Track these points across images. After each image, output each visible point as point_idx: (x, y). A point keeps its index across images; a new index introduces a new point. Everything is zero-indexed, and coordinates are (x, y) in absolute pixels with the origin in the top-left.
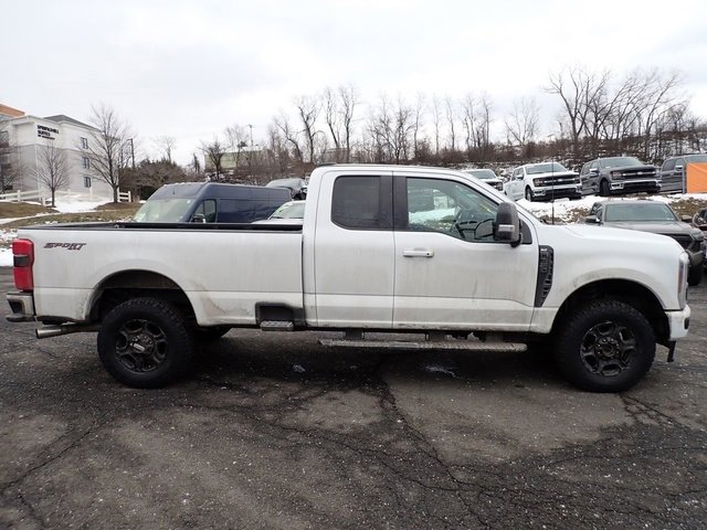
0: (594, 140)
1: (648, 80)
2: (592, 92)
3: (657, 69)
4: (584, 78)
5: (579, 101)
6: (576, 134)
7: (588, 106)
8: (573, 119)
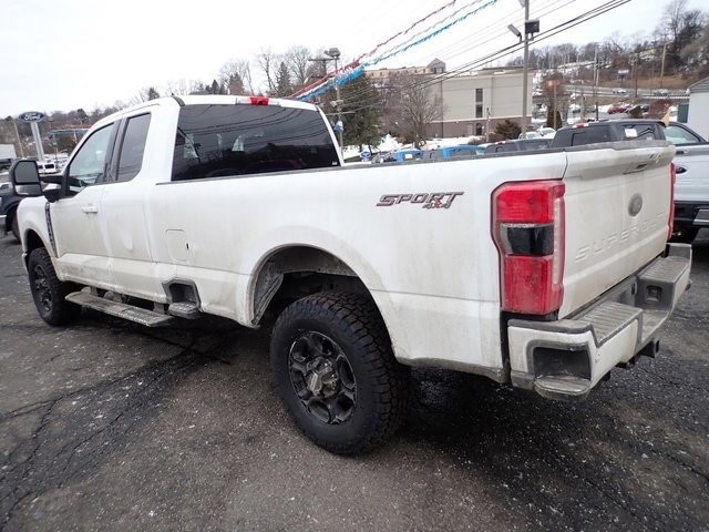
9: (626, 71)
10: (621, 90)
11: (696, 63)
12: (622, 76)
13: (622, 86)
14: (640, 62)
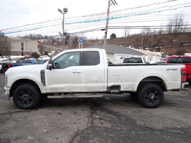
9: (56, 44)
10: (55, 48)
11: (70, 44)
12: (55, 44)
13: (55, 47)
14: (58, 42)
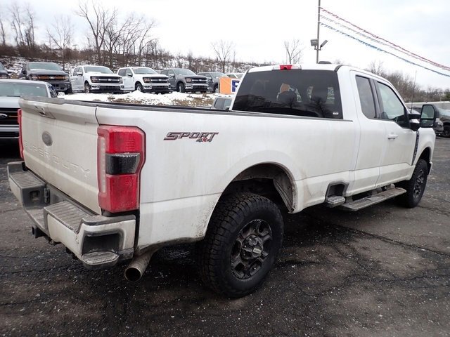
0: (109, 53)
1: (140, 21)
2: (107, 21)
3: (144, 15)
4: (101, 11)
5: (99, 25)
6: (98, 48)
7: (105, 30)
8: (96, 37)
